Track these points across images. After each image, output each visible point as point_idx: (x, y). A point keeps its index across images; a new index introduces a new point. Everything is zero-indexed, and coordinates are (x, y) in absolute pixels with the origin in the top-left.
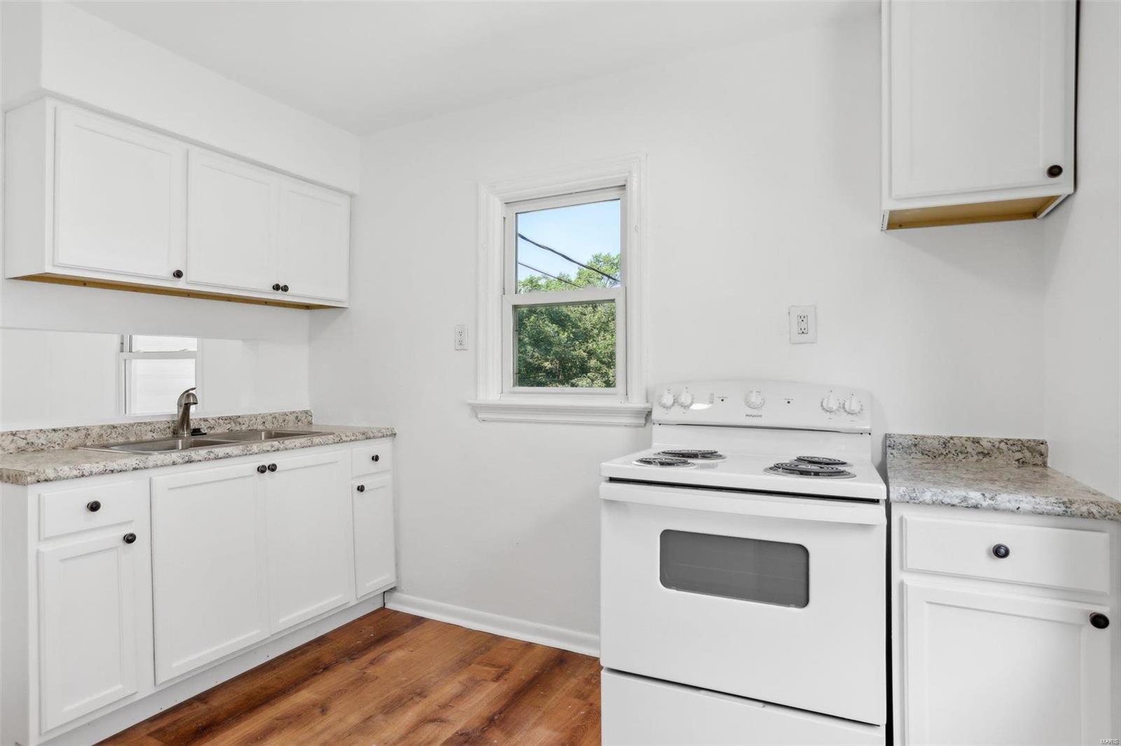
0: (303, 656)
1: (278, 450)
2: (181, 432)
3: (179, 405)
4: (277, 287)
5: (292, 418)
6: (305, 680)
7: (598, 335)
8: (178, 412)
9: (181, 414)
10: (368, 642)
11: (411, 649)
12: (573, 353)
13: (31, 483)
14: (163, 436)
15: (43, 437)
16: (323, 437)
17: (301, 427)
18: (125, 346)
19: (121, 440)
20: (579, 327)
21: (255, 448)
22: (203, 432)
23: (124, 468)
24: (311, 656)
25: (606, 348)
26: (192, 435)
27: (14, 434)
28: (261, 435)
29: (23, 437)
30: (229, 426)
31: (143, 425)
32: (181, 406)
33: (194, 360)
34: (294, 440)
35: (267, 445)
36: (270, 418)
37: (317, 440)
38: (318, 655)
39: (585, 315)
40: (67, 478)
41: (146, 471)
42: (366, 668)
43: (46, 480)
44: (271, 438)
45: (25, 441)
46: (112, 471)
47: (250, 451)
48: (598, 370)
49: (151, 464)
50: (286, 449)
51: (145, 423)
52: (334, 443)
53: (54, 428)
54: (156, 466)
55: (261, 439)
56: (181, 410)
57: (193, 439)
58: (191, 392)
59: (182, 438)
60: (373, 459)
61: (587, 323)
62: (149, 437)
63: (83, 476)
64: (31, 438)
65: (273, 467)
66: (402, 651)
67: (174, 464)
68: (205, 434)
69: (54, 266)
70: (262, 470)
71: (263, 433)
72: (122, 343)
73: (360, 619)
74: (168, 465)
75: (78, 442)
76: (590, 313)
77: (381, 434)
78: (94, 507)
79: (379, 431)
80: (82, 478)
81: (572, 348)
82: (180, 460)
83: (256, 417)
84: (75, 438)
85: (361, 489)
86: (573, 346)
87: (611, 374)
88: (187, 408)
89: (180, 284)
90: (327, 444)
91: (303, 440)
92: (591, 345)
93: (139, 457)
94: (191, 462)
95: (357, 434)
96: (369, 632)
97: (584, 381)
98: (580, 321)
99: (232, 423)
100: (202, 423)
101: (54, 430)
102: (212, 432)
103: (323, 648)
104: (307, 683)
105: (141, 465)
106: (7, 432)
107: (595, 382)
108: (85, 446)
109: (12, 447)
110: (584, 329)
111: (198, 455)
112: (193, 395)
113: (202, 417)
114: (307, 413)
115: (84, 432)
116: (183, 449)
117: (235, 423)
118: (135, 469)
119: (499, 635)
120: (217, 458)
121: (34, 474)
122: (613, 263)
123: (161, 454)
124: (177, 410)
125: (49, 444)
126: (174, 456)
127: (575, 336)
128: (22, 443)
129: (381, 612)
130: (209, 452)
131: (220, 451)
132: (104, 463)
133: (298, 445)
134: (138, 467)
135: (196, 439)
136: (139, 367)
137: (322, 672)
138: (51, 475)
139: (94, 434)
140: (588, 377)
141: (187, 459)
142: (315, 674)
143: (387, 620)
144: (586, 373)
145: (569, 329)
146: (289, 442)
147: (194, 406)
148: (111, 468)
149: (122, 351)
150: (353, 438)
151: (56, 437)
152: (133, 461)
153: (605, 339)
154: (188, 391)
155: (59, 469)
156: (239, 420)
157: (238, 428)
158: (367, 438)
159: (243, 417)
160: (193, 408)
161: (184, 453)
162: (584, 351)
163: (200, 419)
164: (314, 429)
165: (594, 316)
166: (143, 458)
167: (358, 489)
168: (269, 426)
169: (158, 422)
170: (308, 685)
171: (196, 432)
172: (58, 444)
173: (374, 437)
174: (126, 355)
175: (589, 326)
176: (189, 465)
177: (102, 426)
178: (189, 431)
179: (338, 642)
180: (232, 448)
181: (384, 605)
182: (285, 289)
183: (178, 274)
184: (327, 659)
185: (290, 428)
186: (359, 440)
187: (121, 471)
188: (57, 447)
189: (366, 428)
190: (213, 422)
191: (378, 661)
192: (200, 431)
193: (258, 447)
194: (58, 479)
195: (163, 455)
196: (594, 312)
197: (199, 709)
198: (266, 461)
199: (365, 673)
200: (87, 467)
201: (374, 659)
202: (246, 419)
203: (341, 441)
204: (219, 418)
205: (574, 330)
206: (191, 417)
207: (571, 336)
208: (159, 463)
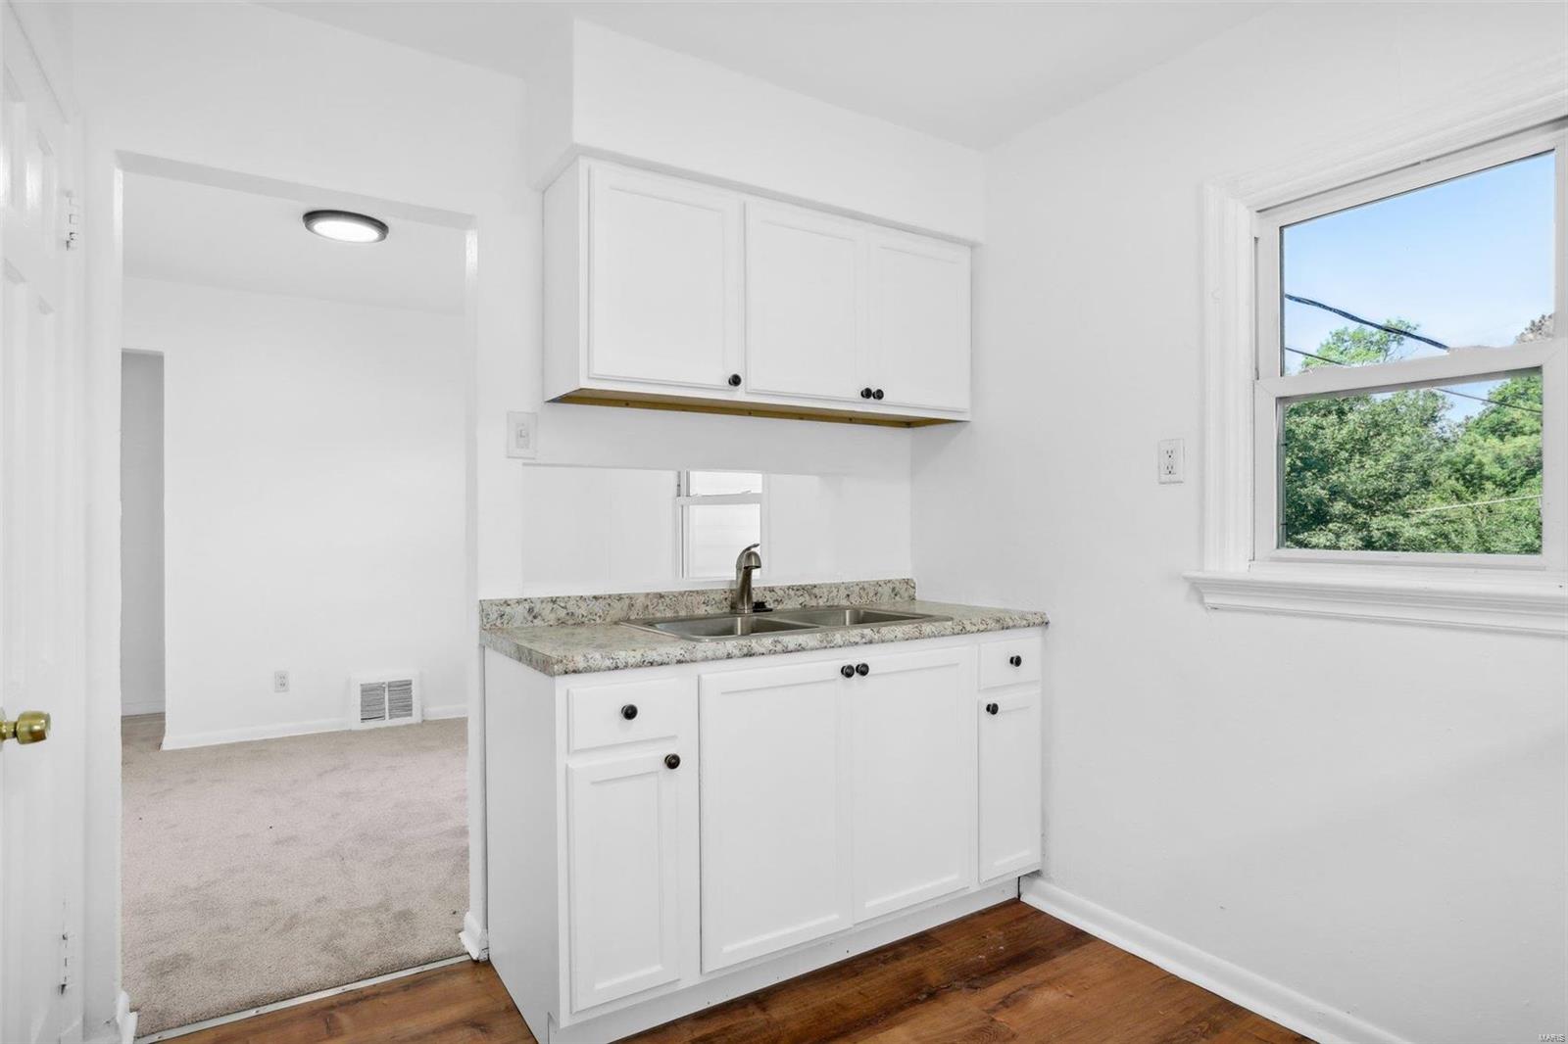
0: (898, 964)
1: (871, 642)
2: (740, 606)
3: (739, 569)
4: (867, 394)
5: (886, 590)
6: (901, 1008)
7: (1348, 461)
8: (737, 577)
9: (740, 580)
10: (996, 959)
11: (1070, 992)
12: (1304, 491)
13: (559, 675)
14: (719, 611)
15: (583, 605)
16: (937, 624)
17: (901, 607)
18: (681, 489)
19: (669, 614)
20: (1311, 448)
21: (838, 637)
22: (768, 607)
23: (666, 660)
24: (908, 965)
25: (1364, 481)
26: (754, 611)
27: (554, 601)
28: (845, 613)
29: (563, 605)
30: (801, 600)
31: (694, 594)
32: (740, 570)
33: (759, 505)
34: (893, 627)
35: (855, 633)
36: (857, 589)
37: (927, 628)
38: (919, 965)
39: (1323, 428)
40: (599, 670)
41: (693, 665)
42: (994, 1010)
43: (574, 672)
44: (859, 623)
45: (565, 611)
46: (652, 664)
47: (831, 641)
48: (1346, 518)
49: (699, 655)
50: (883, 642)
51: (697, 592)
52: (954, 634)
53: (594, 594)
54: (706, 659)
55: (845, 623)
56: (741, 575)
57: (755, 617)
58: (753, 550)
59: (741, 614)
60: (1012, 661)
61: (1327, 441)
62: (701, 611)
63: (617, 668)
64: (572, 608)
65: (863, 669)
66: (1053, 991)
67: (729, 656)
68: (771, 610)
69: (589, 378)
70: (848, 672)
71: (847, 612)
72: (679, 485)
73: (982, 913)
74: (721, 659)
75: (621, 615)
76: (1333, 425)
77: (1025, 622)
78: (630, 713)
79: (1023, 618)
80: (616, 671)
81: (1299, 483)
82: (736, 652)
83: (837, 586)
84: (618, 610)
85: (993, 709)
86: (1301, 480)
87: (1375, 526)
88: (747, 573)
89: (739, 395)
90: (943, 635)
91: (907, 628)
92: (1335, 478)
93: (684, 644)
94: (750, 656)
95: (989, 622)
96: (998, 941)
97: (1320, 538)
98: (1315, 440)
99: (806, 595)
100: (768, 594)
101: (595, 598)
102: (779, 607)
103: (927, 954)
104: (902, 1015)
105: (688, 657)
106: (546, 598)
107: (1343, 538)
108: (628, 620)
109: (552, 618)
110: (1322, 452)
111: (762, 646)
112: (755, 554)
113: (766, 585)
114: (907, 583)
115: (627, 601)
116: (742, 635)
117: (810, 595)
118: (679, 662)
119: (1234, 1002)
120: (786, 651)
121: (562, 661)
122: (1371, 342)
123: (712, 640)
124: (735, 574)
125: (590, 617)
126: (730, 644)
127: (1305, 464)
128: (562, 613)
129: (1014, 908)
130: (776, 642)
131: (790, 639)
132: (642, 651)
133: (900, 635)
134: (683, 659)
135: (760, 618)
136: (697, 514)
137: (925, 1000)
138: (581, 665)
139: (639, 603)
140: (1330, 531)
141: (745, 650)
142: (915, 1002)
143: (1024, 925)
144: (1327, 523)
145: (1293, 452)
146: (887, 630)
147: (759, 570)
148: (649, 659)
149: (679, 495)
150: (982, 627)
151: (598, 607)
152: (675, 649)
153: (1363, 467)
154: (749, 549)
155: (590, 657)
156: (816, 591)
157: (814, 603)
158: (1003, 629)
159: (820, 586)
160: (755, 573)
161: (744, 642)
162: (1323, 488)
163: (765, 589)
164: (919, 611)
165: (1339, 430)
166: (690, 645)
167: (988, 709)
168: (855, 601)
169: (712, 591)
170: (905, 1021)
171: (760, 607)
172: (600, 617)
173: (1014, 626)
174: (683, 500)
175: (1331, 447)
176: (747, 660)
177: (648, 594)
178: (751, 606)
179: (950, 949)
180: (806, 636)
181: (1019, 896)
182: (879, 395)
183: (735, 381)
184: (934, 976)
185: (885, 605)
186: (990, 630)
187: (662, 664)
188: (598, 621)
189: (1001, 611)
190: (780, 593)
191: (1015, 1001)
192: (765, 607)
193: (842, 636)
194: (588, 670)
195: (714, 644)
196: (1341, 422)
197: (754, 1017)
198: (854, 658)
199: (993, 1020)
200: (622, 656)
201: (1008, 997)
202: (825, 590)
203: (963, 631)
204: (789, 588)
205: (1300, 455)
206: (753, 586)
207: (1298, 463)
208: (710, 654)
